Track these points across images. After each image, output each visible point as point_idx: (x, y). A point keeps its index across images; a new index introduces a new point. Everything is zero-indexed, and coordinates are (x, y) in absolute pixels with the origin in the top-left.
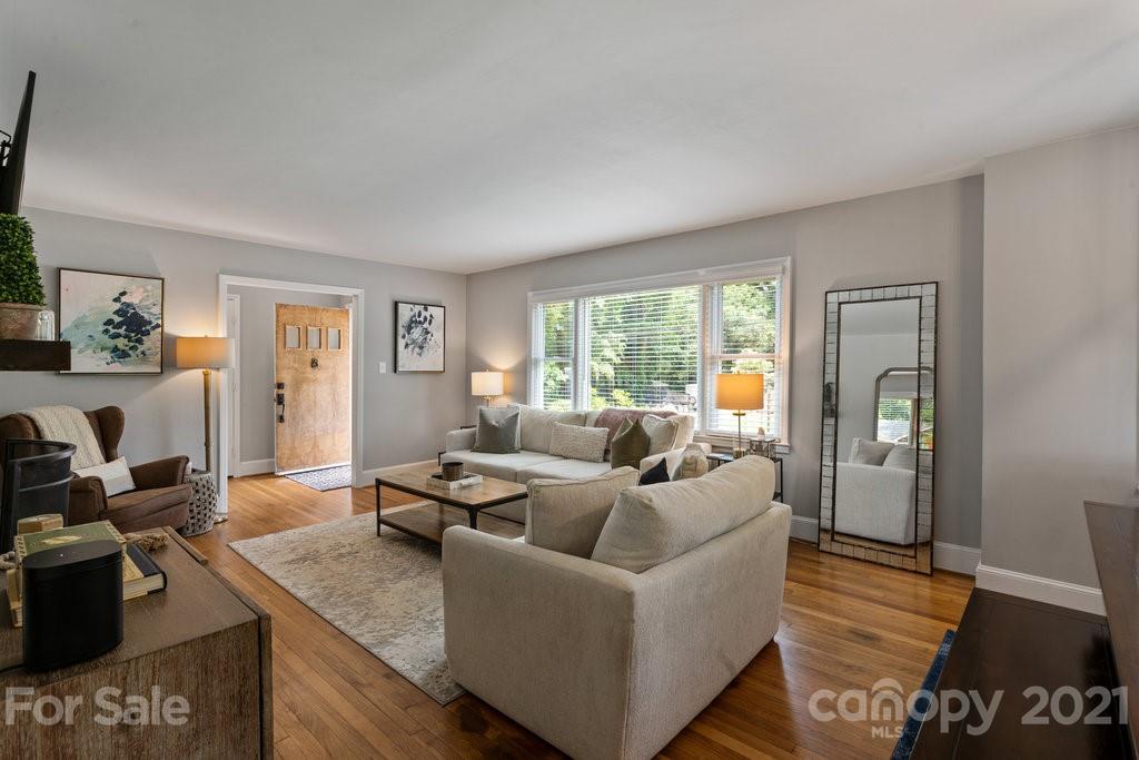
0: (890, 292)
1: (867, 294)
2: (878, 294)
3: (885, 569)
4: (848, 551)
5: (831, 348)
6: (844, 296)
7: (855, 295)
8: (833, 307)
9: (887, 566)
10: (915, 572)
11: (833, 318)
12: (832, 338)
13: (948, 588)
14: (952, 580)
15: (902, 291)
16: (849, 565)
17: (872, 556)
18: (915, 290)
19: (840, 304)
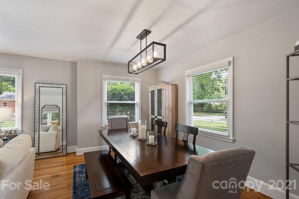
0: (55, 86)
1: (48, 85)
2: (51, 85)
3: (55, 158)
4: (44, 157)
5: (37, 100)
6: (41, 85)
7: (45, 85)
8: (37, 88)
9: (55, 157)
10: (63, 156)
11: (37, 91)
12: (37, 96)
13: (71, 157)
14: (71, 155)
15: (58, 86)
16: (44, 160)
17: (51, 156)
18: (61, 86)
19: (40, 87)
